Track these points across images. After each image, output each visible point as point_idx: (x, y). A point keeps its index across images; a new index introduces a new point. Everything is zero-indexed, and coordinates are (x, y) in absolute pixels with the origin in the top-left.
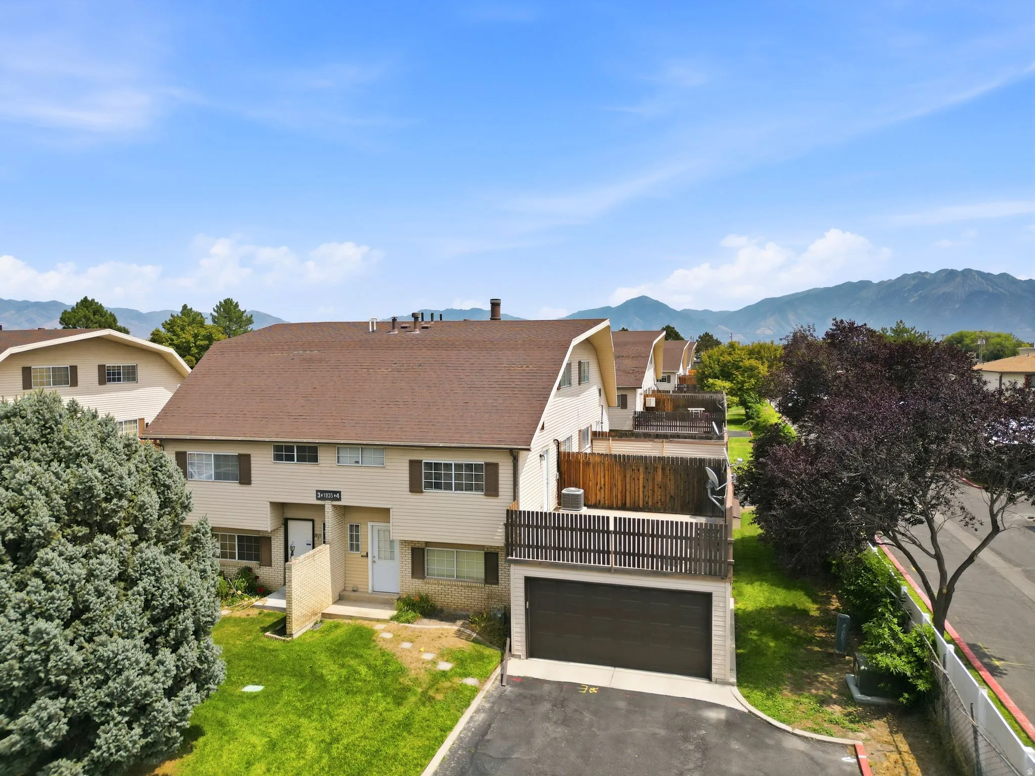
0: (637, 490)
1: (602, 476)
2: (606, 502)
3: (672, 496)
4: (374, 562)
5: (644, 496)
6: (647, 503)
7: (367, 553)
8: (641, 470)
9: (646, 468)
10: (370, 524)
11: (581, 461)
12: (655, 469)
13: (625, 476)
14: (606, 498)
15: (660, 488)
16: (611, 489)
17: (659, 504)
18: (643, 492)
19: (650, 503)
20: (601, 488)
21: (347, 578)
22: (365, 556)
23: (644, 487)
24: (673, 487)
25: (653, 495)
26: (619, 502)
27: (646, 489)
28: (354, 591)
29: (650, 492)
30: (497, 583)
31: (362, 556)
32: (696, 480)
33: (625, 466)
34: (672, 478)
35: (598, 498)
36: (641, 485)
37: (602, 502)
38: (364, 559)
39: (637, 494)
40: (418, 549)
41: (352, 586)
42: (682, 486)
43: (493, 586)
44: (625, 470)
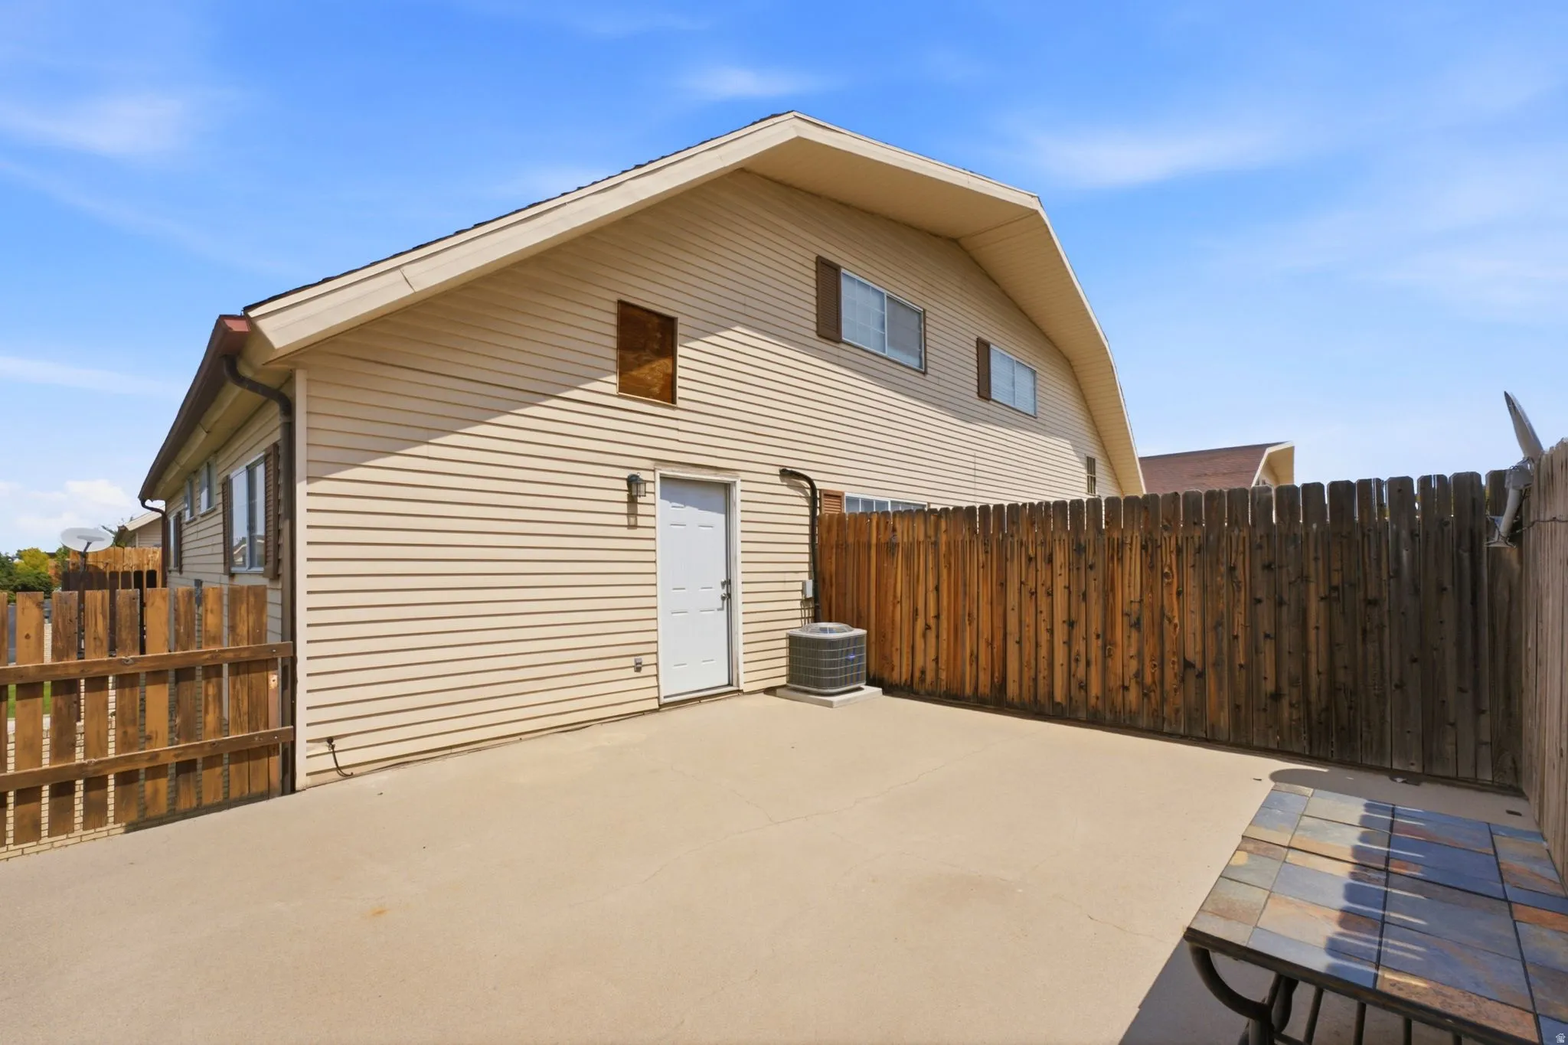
0: (1044, 637)
1: (931, 586)
2: (943, 675)
3: (1188, 665)
5: (1072, 659)
6: (1084, 687)
8: (1059, 558)
9: (1079, 549)
11: (874, 541)
12: (1117, 550)
13: (1003, 585)
14: (942, 664)
15: (1137, 625)
16: (957, 632)
17: (1133, 695)
18: (1068, 643)
19: (1095, 689)
20: (928, 627)
23: (1071, 624)
24: (1193, 623)
25: (1107, 653)
26: (984, 679)
27: (1080, 631)
29: (1096, 645)
32: (1314, 592)
33: (1001, 544)
34: (1192, 587)
35: (919, 662)
36: (1060, 615)
37: (930, 676)
39: (1043, 652)
42: (1240, 619)
44: (1004, 560)
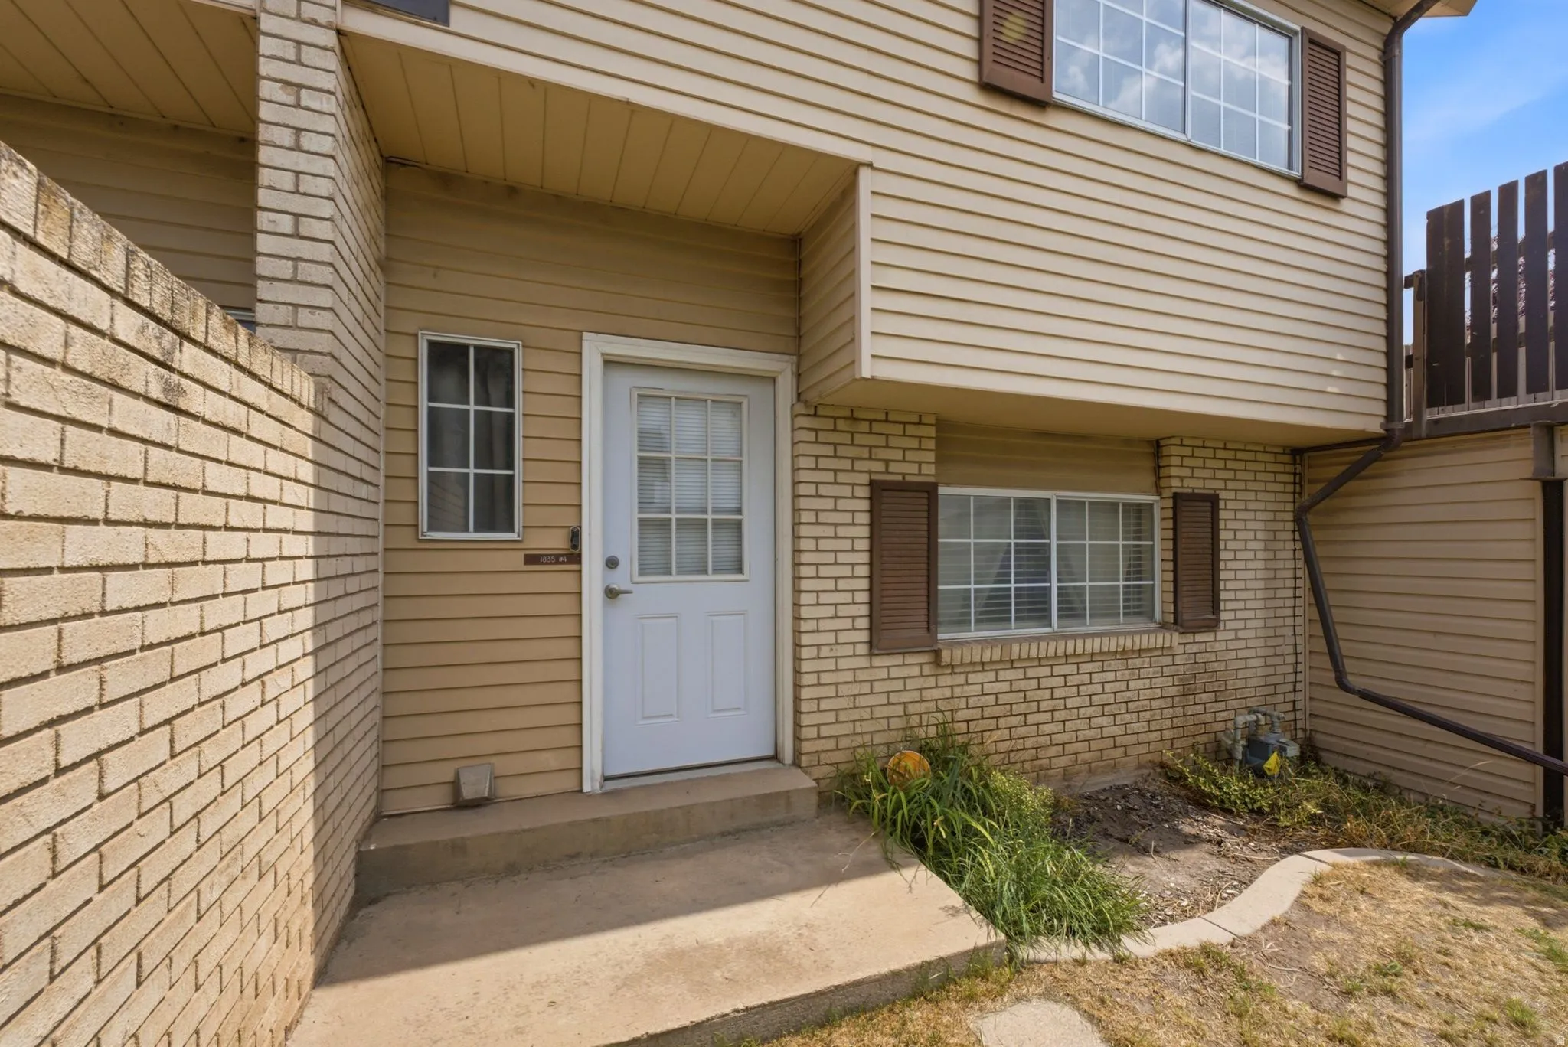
4: (611, 594)
7: (575, 536)
10: (595, 348)
21: (399, 729)
22: (556, 559)
28: (461, 805)
30: (1213, 626)
31: (531, 559)
38: (554, 579)
40: (903, 487)
41: (446, 773)
43: (1199, 637)
